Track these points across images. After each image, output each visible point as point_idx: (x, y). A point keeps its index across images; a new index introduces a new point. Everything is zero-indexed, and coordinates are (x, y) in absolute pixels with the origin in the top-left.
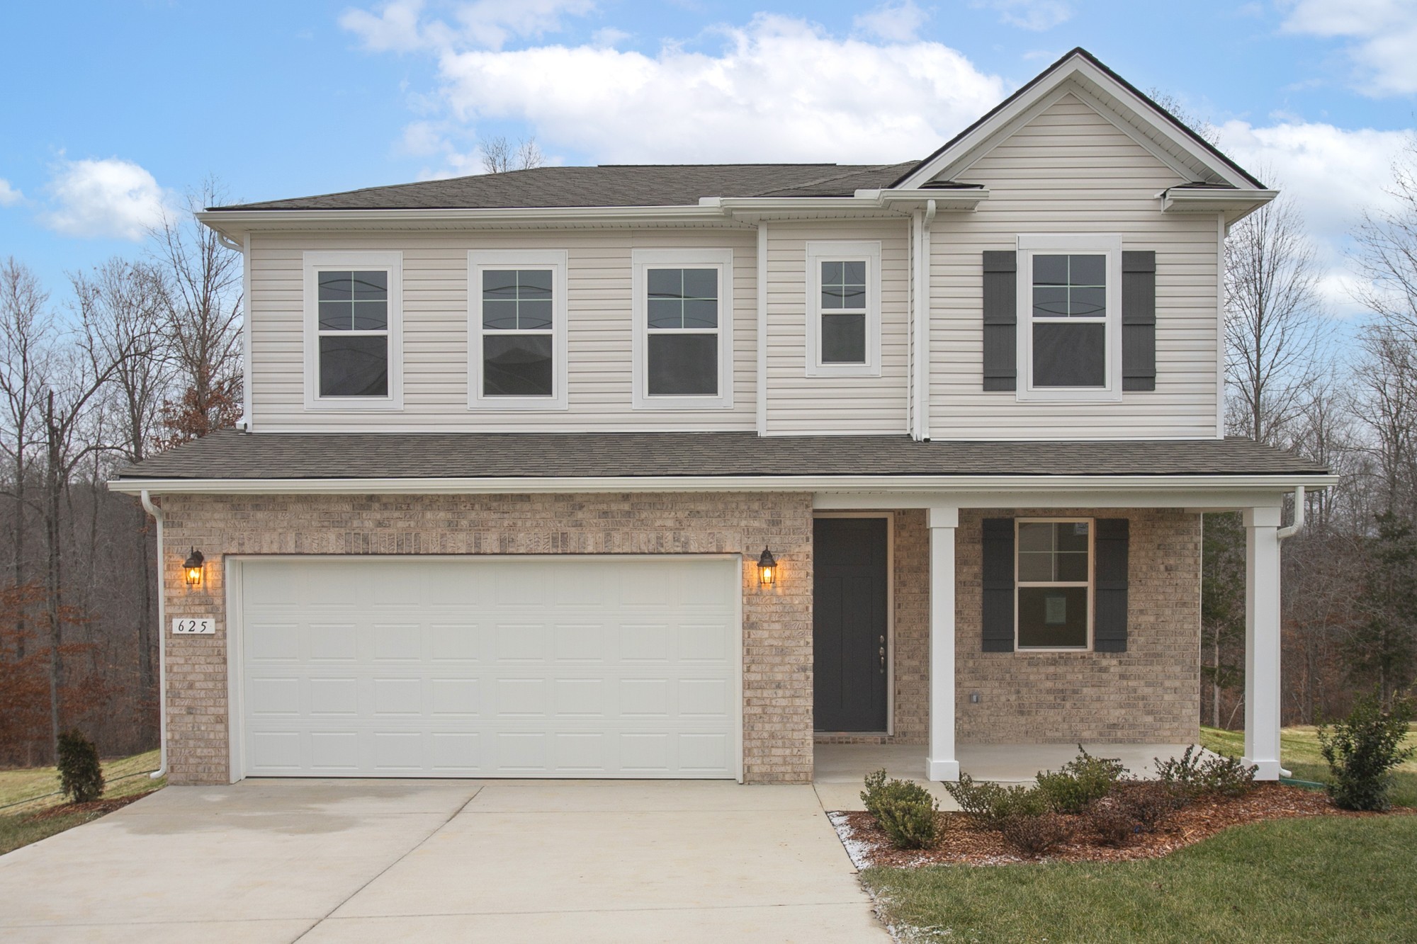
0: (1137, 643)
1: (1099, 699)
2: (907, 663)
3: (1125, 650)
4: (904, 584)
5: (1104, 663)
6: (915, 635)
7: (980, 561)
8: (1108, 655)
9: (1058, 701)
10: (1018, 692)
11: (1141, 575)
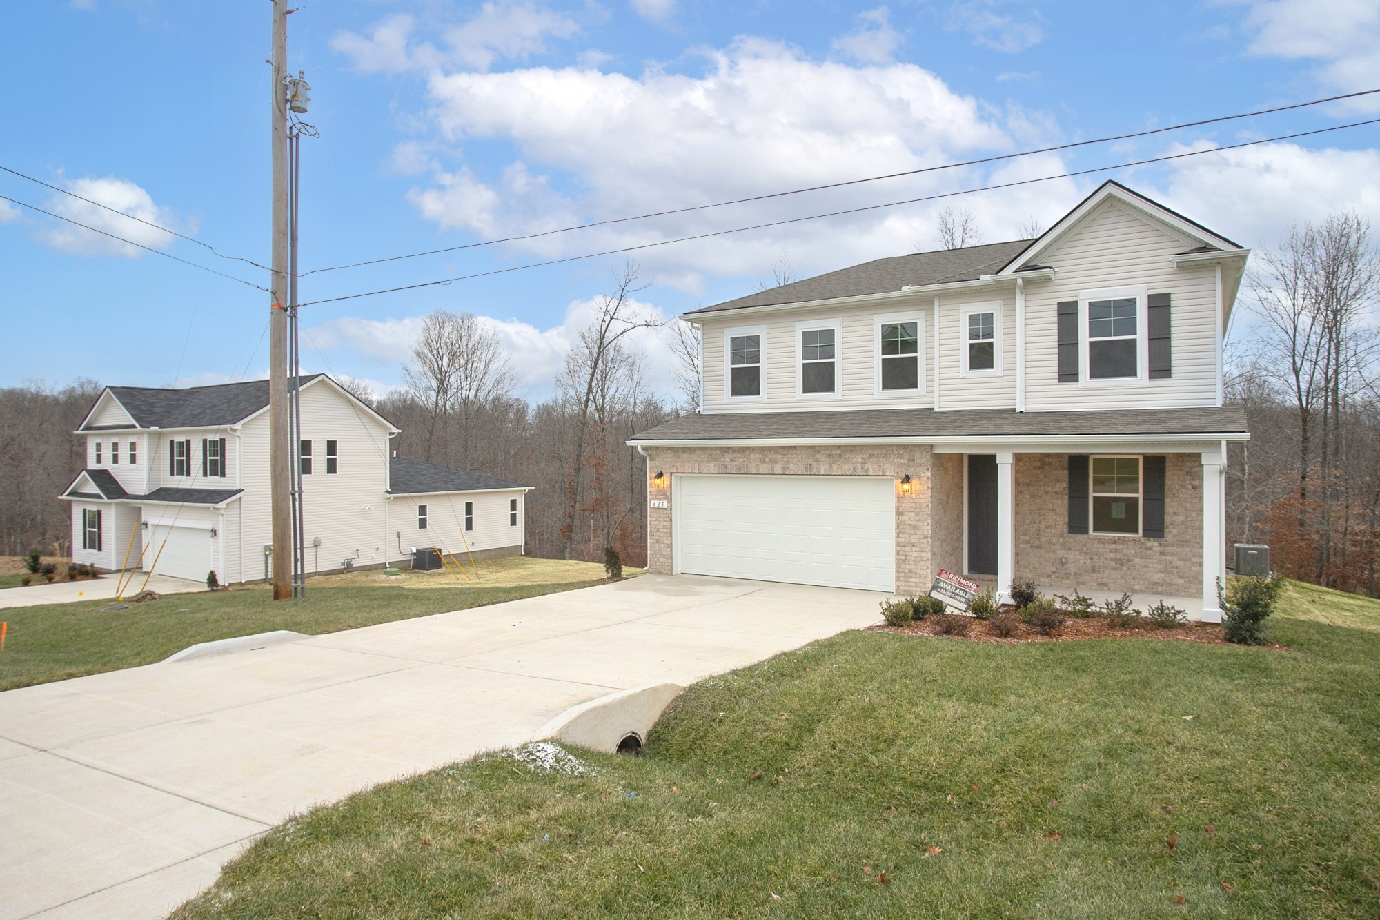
0: (1171, 533)
1: (1145, 566)
2: (1022, 538)
3: (1163, 537)
4: (1021, 492)
5: (1149, 544)
6: (1027, 522)
7: (1067, 480)
8: (1152, 539)
9: (1118, 565)
10: (1092, 558)
11: (1174, 491)
